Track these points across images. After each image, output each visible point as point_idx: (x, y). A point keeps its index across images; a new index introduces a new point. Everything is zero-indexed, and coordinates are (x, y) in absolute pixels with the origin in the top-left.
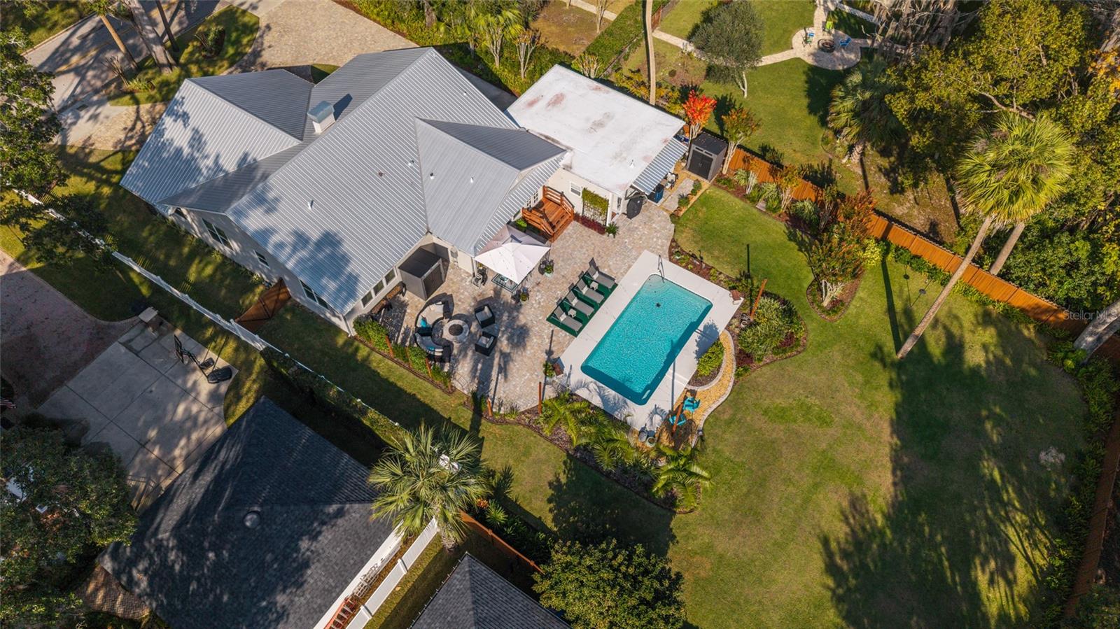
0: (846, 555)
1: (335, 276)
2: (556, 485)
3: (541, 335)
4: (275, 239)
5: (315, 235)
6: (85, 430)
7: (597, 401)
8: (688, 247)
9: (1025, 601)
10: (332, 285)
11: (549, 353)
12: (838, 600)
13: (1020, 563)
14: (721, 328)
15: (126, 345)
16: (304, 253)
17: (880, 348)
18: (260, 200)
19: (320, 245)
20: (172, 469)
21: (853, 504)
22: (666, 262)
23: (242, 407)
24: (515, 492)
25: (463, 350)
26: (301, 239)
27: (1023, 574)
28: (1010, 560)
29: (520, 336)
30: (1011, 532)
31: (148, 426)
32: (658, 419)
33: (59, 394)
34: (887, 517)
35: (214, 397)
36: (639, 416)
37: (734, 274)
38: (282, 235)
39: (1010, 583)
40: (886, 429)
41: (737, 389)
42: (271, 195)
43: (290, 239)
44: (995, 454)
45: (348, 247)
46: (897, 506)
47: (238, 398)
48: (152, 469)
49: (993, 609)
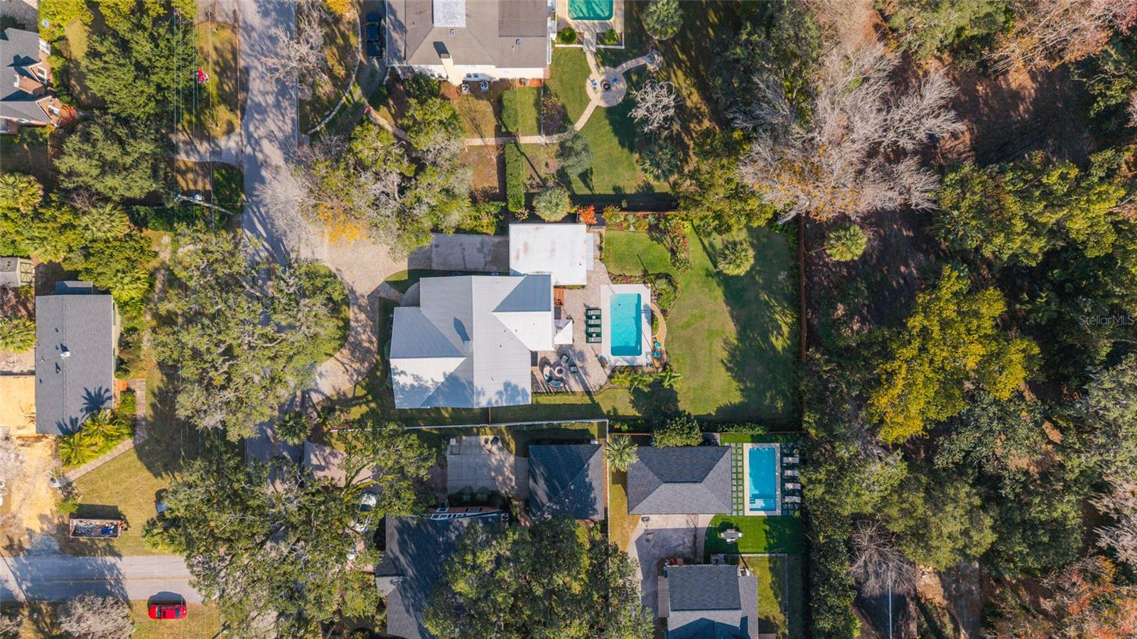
0: (730, 362)
1: (518, 395)
2: (632, 402)
3: (588, 349)
4: (493, 401)
5: (502, 388)
6: (471, 488)
7: (626, 364)
8: (616, 272)
9: (788, 339)
10: (520, 398)
11: (597, 356)
12: (734, 377)
13: (783, 325)
14: (649, 303)
15: (451, 454)
16: (504, 397)
17: (707, 270)
18: (479, 394)
19: (506, 389)
20: (511, 479)
21: (725, 343)
22: (612, 285)
23: (513, 446)
24: (621, 412)
25: (566, 375)
26: (500, 393)
27: (785, 329)
28: (780, 327)
29: (581, 356)
30: (777, 316)
31: (489, 473)
32: (649, 356)
33: (449, 484)
34: (737, 339)
35: (500, 449)
36: (642, 360)
37: (641, 274)
38: (495, 398)
39: (782, 336)
40: (724, 305)
41: (668, 325)
42: (479, 389)
43: (497, 397)
44: (763, 288)
45: (513, 382)
46: (739, 333)
47: (508, 444)
48: (505, 483)
49: (780, 348)
